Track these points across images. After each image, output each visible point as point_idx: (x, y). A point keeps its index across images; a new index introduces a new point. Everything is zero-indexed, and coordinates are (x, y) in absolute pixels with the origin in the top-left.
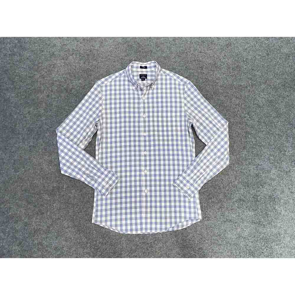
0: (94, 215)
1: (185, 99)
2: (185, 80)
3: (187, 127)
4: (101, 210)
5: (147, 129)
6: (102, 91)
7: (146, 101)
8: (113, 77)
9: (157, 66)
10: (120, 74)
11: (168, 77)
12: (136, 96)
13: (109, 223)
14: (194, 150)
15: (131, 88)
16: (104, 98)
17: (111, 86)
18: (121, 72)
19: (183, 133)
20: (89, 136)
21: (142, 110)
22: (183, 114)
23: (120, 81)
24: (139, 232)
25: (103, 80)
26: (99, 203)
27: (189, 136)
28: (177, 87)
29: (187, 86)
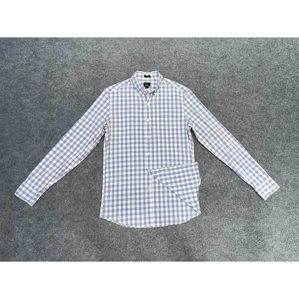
0: (101, 211)
1: (185, 105)
2: (185, 88)
3: (187, 131)
4: (108, 206)
5: (150, 132)
6: (110, 97)
7: (150, 107)
8: (120, 85)
9: (159, 75)
10: (127, 83)
11: (170, 86)
12: (141, 102)
13: (115, 218)
14: (193, 151)
15: (136, 94)
16: (111, 103)
17: (118, 93)
18: (127, 80)
19: (183, 136)
20: (97, 139)
21: (146, 115)
22: (183, 119)
23: (126, 88)
24: (143, 226)
25: (111, 87)
26: (106, 199)
27: (189, 139)
28: (178, 94)
29: (187, 94)
